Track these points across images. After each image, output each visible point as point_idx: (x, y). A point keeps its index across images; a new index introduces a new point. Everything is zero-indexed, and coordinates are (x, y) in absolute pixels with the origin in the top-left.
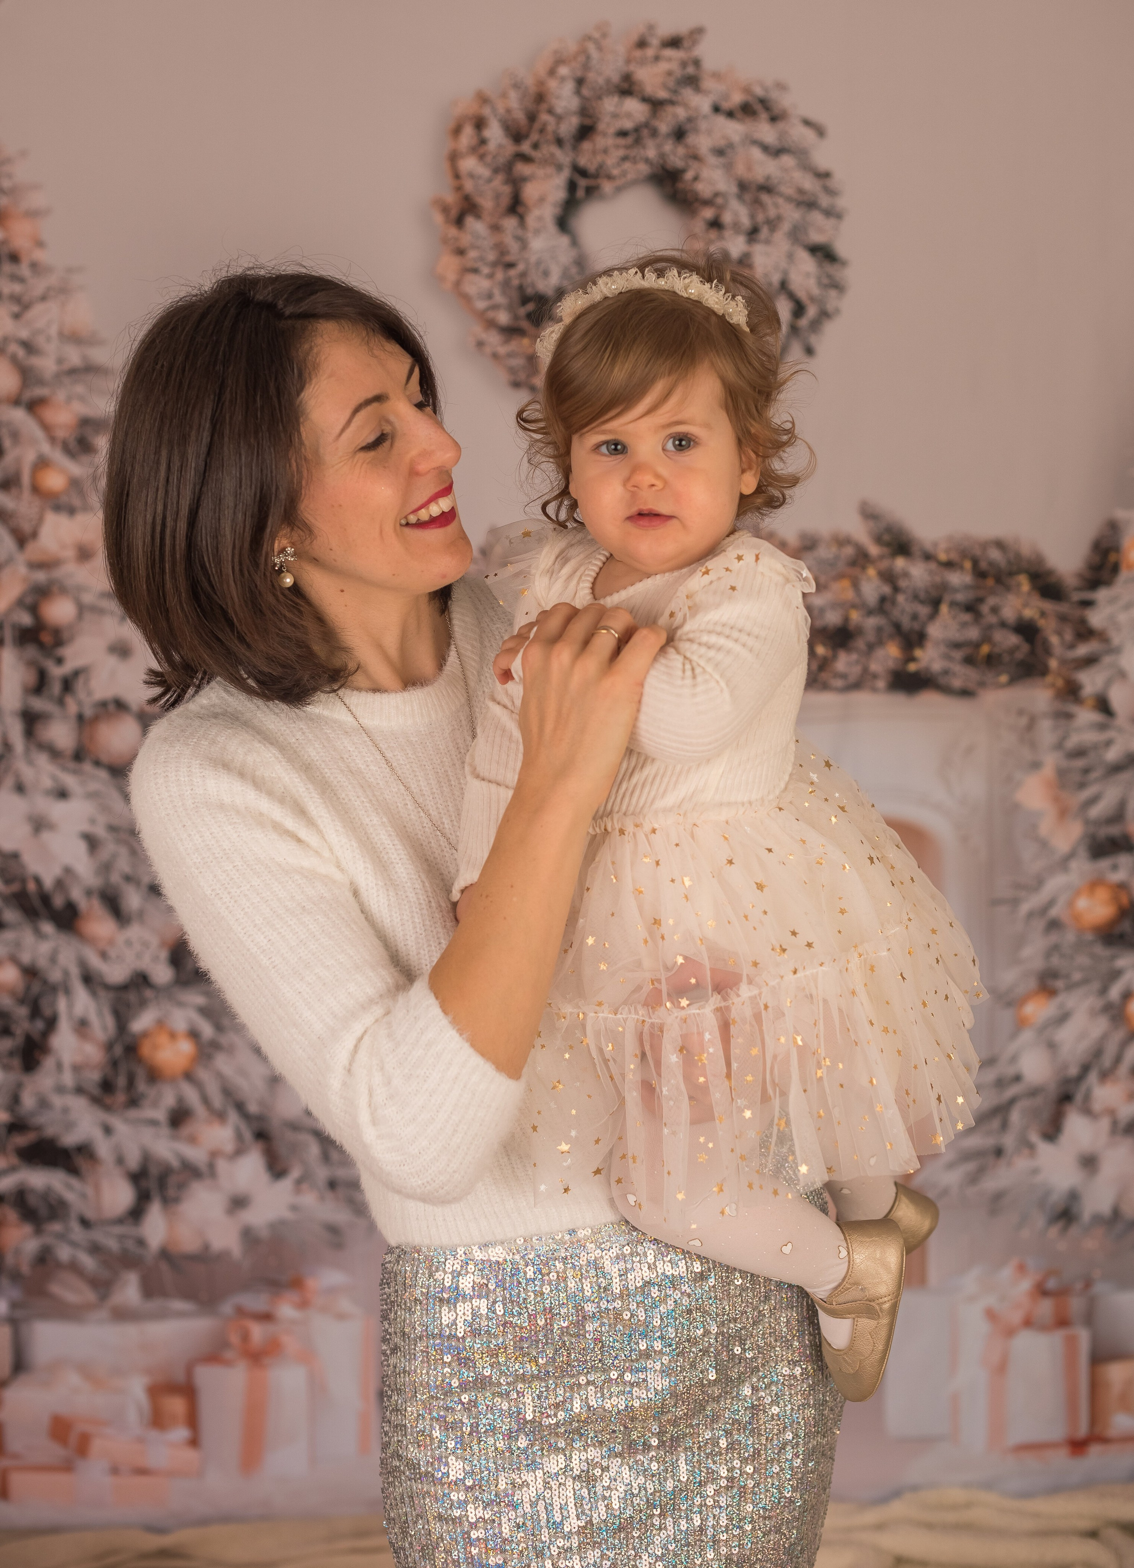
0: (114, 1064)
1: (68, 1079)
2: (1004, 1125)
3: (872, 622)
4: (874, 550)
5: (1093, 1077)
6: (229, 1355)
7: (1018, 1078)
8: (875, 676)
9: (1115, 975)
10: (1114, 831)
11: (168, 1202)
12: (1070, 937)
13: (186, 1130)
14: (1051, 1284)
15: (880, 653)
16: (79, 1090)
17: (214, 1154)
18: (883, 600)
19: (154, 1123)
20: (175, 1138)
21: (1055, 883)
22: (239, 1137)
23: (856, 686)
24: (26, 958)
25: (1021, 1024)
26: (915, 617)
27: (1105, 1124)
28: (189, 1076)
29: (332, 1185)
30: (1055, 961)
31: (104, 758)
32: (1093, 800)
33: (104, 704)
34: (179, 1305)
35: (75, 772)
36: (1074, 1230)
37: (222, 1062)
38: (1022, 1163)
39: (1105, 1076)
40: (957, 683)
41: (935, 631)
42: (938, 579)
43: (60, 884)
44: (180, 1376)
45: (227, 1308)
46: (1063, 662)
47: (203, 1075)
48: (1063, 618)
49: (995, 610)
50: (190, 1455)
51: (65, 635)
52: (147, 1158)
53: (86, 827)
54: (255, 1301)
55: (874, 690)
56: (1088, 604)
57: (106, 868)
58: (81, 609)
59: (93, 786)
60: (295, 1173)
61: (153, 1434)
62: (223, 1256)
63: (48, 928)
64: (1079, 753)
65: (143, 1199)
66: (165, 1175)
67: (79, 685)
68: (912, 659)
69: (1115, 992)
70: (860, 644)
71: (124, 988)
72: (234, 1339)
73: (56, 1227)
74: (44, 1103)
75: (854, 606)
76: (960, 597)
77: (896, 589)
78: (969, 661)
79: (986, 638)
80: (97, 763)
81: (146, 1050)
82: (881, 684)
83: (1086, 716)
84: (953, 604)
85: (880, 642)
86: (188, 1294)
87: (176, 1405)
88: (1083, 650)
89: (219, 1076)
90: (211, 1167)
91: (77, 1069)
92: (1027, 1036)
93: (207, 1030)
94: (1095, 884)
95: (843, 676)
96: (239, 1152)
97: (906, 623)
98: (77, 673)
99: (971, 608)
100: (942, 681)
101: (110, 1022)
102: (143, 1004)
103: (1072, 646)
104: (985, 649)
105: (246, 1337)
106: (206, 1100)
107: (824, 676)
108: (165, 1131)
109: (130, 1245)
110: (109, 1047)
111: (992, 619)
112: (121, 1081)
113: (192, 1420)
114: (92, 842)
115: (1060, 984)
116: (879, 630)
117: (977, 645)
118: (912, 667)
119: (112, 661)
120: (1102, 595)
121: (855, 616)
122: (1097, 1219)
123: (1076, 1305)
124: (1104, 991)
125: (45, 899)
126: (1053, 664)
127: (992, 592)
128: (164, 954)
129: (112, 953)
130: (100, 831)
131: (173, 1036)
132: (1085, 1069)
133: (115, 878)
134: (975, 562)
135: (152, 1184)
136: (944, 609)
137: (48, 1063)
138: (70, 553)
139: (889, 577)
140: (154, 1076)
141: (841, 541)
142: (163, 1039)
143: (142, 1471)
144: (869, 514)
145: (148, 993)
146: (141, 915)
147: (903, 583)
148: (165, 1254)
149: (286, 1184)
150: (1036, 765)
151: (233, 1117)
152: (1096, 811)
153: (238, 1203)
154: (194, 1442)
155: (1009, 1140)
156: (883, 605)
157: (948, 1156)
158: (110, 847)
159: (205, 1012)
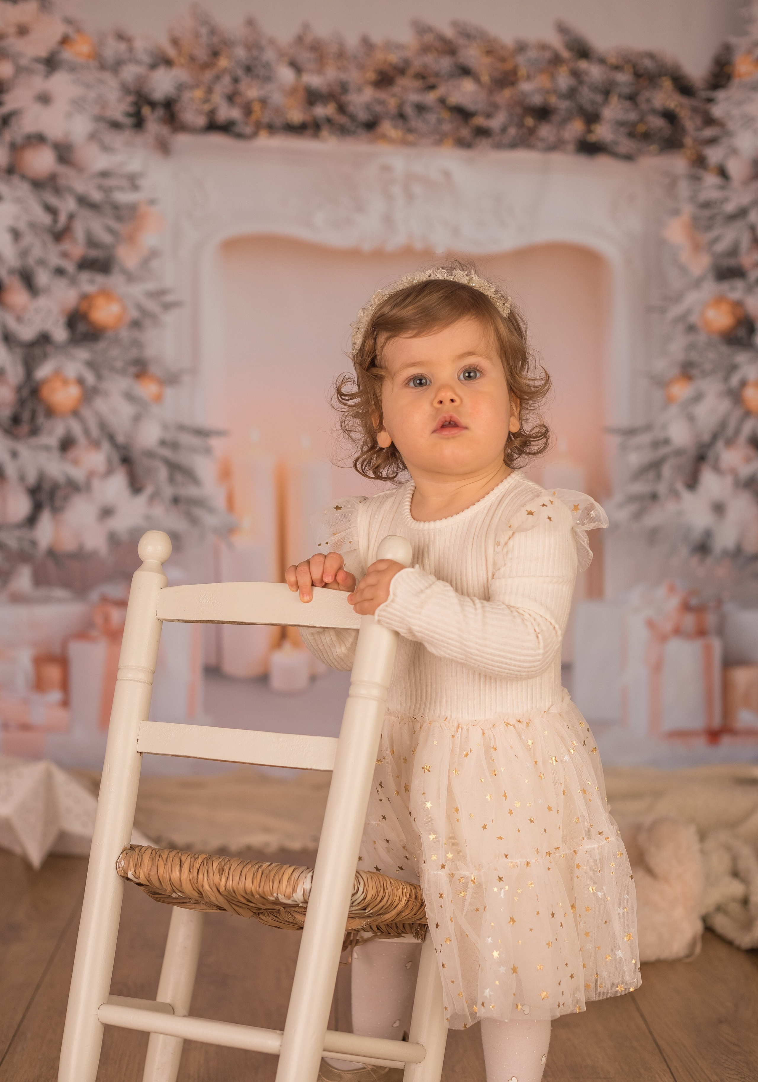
0: (22, 402)
2: (659, 477)
3: (564, 104)
4: (565, 54)
5: (720, 444)
6: (94, 633)
7: (667, 442)
8: (566, 142)
9: (734, 368)
10: (731, 262)
11: (56, 511)
12: (702, 338)
13: (72, 454)
14: (694, 602)
15: (569, 126)
17: (91, 475)
18: (571, 89)
19: (47, 448)
20: (63, 460)
21: (692, 298)
22: (109, 462)
23: (553, 148)
25: (669, 400)
26: (593, 102)
27: (729, 480)
28: (75, 413)
29: (176, 500)
30: (692, 355)
31: (29, 175)
32: (716, 240)
33: (30, 137)
34: (59, 593)
35: (8, 182)
36: (709, 561)
37: (100, 404)
38: (671, 507)
39: (730, 443)
40: (622, 150)
41: (606, 112)
42: (609, 77)
44: (57, 649)
45: (94, 596)
46: (695, 140)
47: (87, 413)
48: (695, 110)
49: (648, 101)
50: (61, 714)
51: (6, 86)
52: (41, 477)
53: (12, 223)
54: (113, 591)
55: (565, 152)
56: (710, 100)
57: (24, 254)
58: (19, 70)
59: (19, 194)
60: (149, 490)
61: (35, 696)
62: (93, 555)
64: (706, 205)
65: (37, 508)
66: (54, 490)
67: (13, 121)
68: (591, 132)
69: (735, 380)
70: (556, 118)
71: (32, 344)
72: (99, 620)
75: (551, 92)
76: (624, 90)
77: (580, 83)
78: (631, 135)
79: (642, 120)
80: (23, 177)
81: (45, 392)
82: (571, 147)
83: (711, 180)
84: (619, 95)
85: (569, 119)
86: (66, 584)
87: (53, 673)
88: (708, 132)
89: (98, 414)
90: (88, 483)
92: (674, 410)
94: (720, 300)
95: (545, 140)
96: (109, 472)
97: (588, 107)
98: (12, 113)
99: (632, 98)
100: (612, 148)
101: (21, 370)
102: (45, 356)
103: (700, 130)
104: (641, 128)
105: (107, 619)
106: (87, 432)
107: (530, 139)
108: (56, 454)
109: (26, 545)
110: (19, 389)
111: (646, 107)
112: (26, 416)
113: (65, 686)
114: (16, 234)
115: (695, 372)
116: (568, 110)
117: (636, 125)
118: (591, 137)
119: (38, 106)
120: (721, 95)
121: (553, 100)
122: (725, 553)
123: (711, 619)
124: (726, 379)
126: (688, 141)
127: (646, 88)
128: (62, 320)
129: (25, 318)
130: (22, 226)
131: (65, 382)
132: (715, 437)
133: (31, 261)
134: (634, 66)
135: (44, 496)
136: (613, 98)
138: (12, 30)
139: (576, 74)
140: (50, 412)
141: (543, 47)
142: (58, 384)
143: (25, 727)
144: (562, 29)
145: (49, 349)
146: (47, 290)
147: (584, 79)
148: (52, 553)
149: (142, 499)
150: (676, 212)
151: (106, 446)
152: (718, 248)
153: (107, 512)
154: (65, 703)
155: (662, 488)
156: (572, 93)
157: (618, 497)
158: (28, 239)
159: (91, 365)
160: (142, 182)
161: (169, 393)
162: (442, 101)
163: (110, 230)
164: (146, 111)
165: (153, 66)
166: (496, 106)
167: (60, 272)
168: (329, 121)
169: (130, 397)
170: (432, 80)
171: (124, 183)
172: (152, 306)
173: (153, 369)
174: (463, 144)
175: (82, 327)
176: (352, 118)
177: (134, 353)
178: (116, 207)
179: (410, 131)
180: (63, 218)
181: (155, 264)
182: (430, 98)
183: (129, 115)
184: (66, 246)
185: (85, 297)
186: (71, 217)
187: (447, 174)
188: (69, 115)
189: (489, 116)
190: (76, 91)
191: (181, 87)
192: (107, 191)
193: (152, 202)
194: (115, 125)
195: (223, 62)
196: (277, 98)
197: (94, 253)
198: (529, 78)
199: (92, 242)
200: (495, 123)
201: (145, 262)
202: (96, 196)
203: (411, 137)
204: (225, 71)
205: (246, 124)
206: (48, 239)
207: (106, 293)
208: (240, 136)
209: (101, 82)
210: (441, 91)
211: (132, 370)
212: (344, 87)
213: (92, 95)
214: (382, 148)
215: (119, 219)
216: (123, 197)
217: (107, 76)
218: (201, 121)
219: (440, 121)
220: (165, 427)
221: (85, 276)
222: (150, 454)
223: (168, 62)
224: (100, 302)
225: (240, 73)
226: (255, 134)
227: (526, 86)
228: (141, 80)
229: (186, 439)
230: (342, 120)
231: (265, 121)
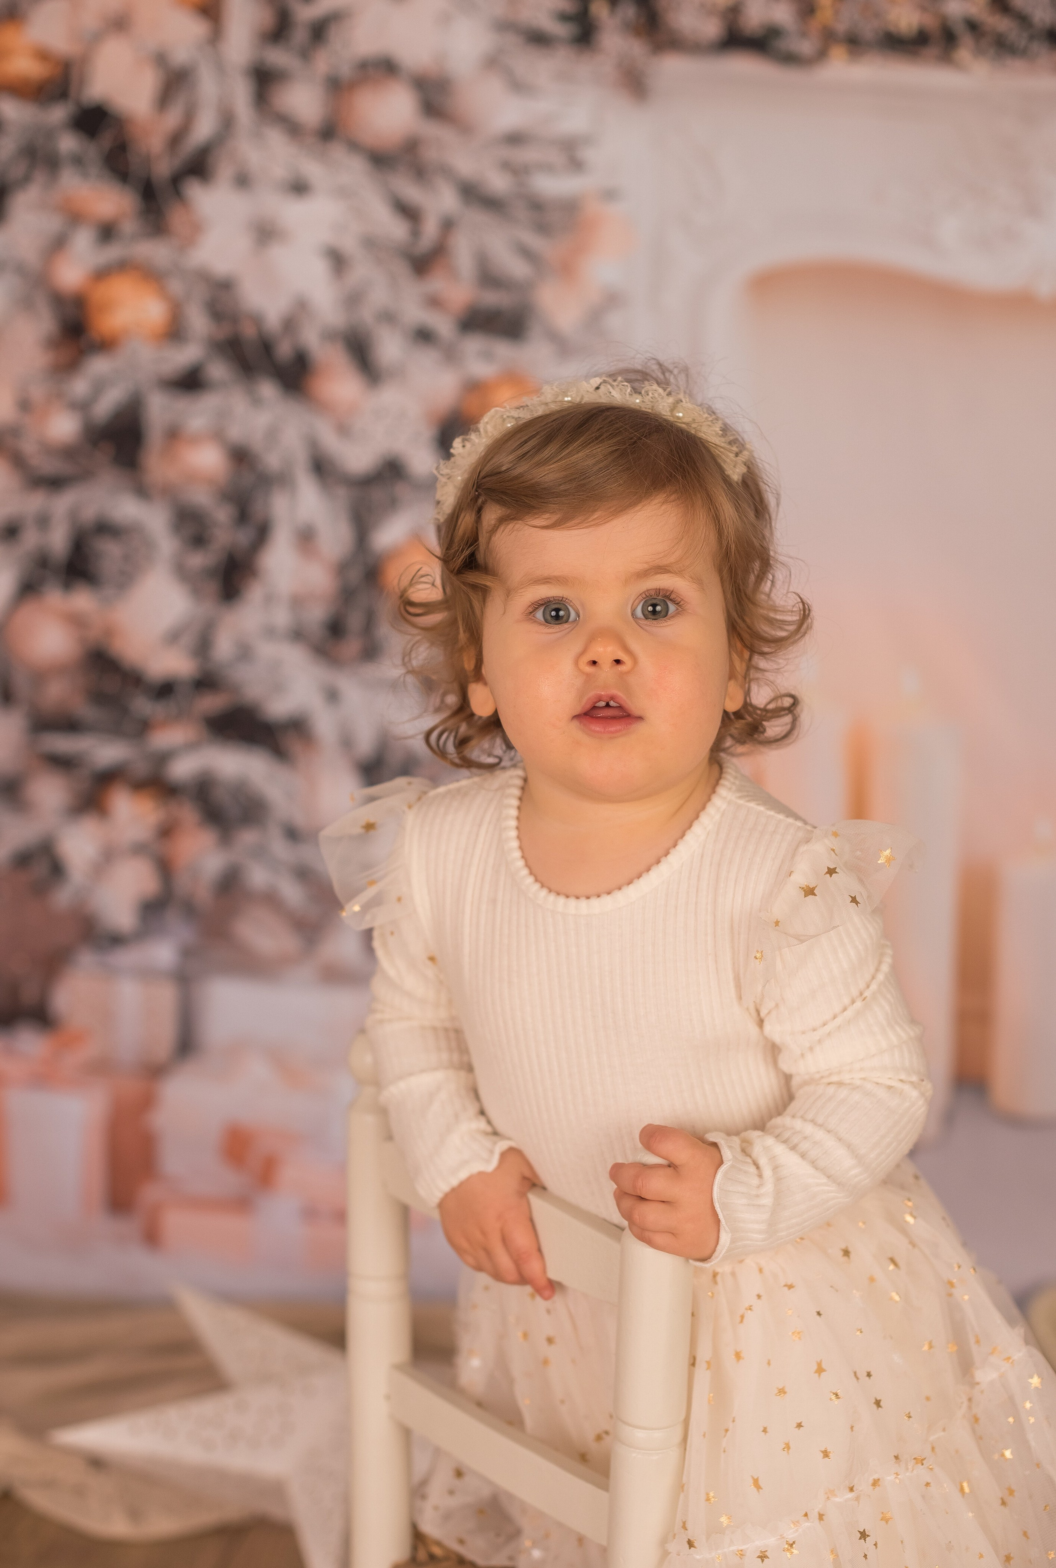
0: (347, 594)
1: (282, 617)
16: (297, 635)
19: (397, 685)
24: (236, 433)
31: (364, 140)
33: (366, 64)
35: (320, 157)
43: (290, 324)
52: (384, 741)
53: (330, 239)
57: (353, 299)
59: (344, 180)
63: (268, 389)
67: (334, 34)
71: (367, 482)
73: (248, 837)
74: (245, 653)
80: (354, 146)
81: (393, 576)
91: (297, 602)
98: (331, 18)
101: (346, 531)
102: (393, 505)
110: (342, 568)
112: (355, 621)
114: (337, 261)
125: (266, 346)
128: (427, 433)
129: (354, 427)
130: (349, 244)
133: (367, 315)
137: (255, 594)
145: (401, 490)
146: (398, 373)
158: (361, 270)
160: (589, 155)
163: (526, 253)
164: (600, 10)
167: (423, 336)
168: (973, 26)
171: (554, 156)
176: (1023, 19)
178: (537, 206)
180: (430, 229)
181: (614, 321)
183: (564, 17)
184: (437, 283)
185: (474, 386)
186: (448, 225)
188: (445, 20)
192: (517, 171)
193: (610, 195)
194: (538, 38)
197: (492, 299)
199: (487, 278)
201: (595, 317)
202: (498, 182)
205: (804, 34)
206: (402, 269)
207: (515, 379)
208: (790, 59)
215: (543, 228)
216: (550, 186)
218: (713, 29)
221: (473, 345)
224: (504, 396)
226: (822, 55)
230: (1002, 24)
231: (841, 27)
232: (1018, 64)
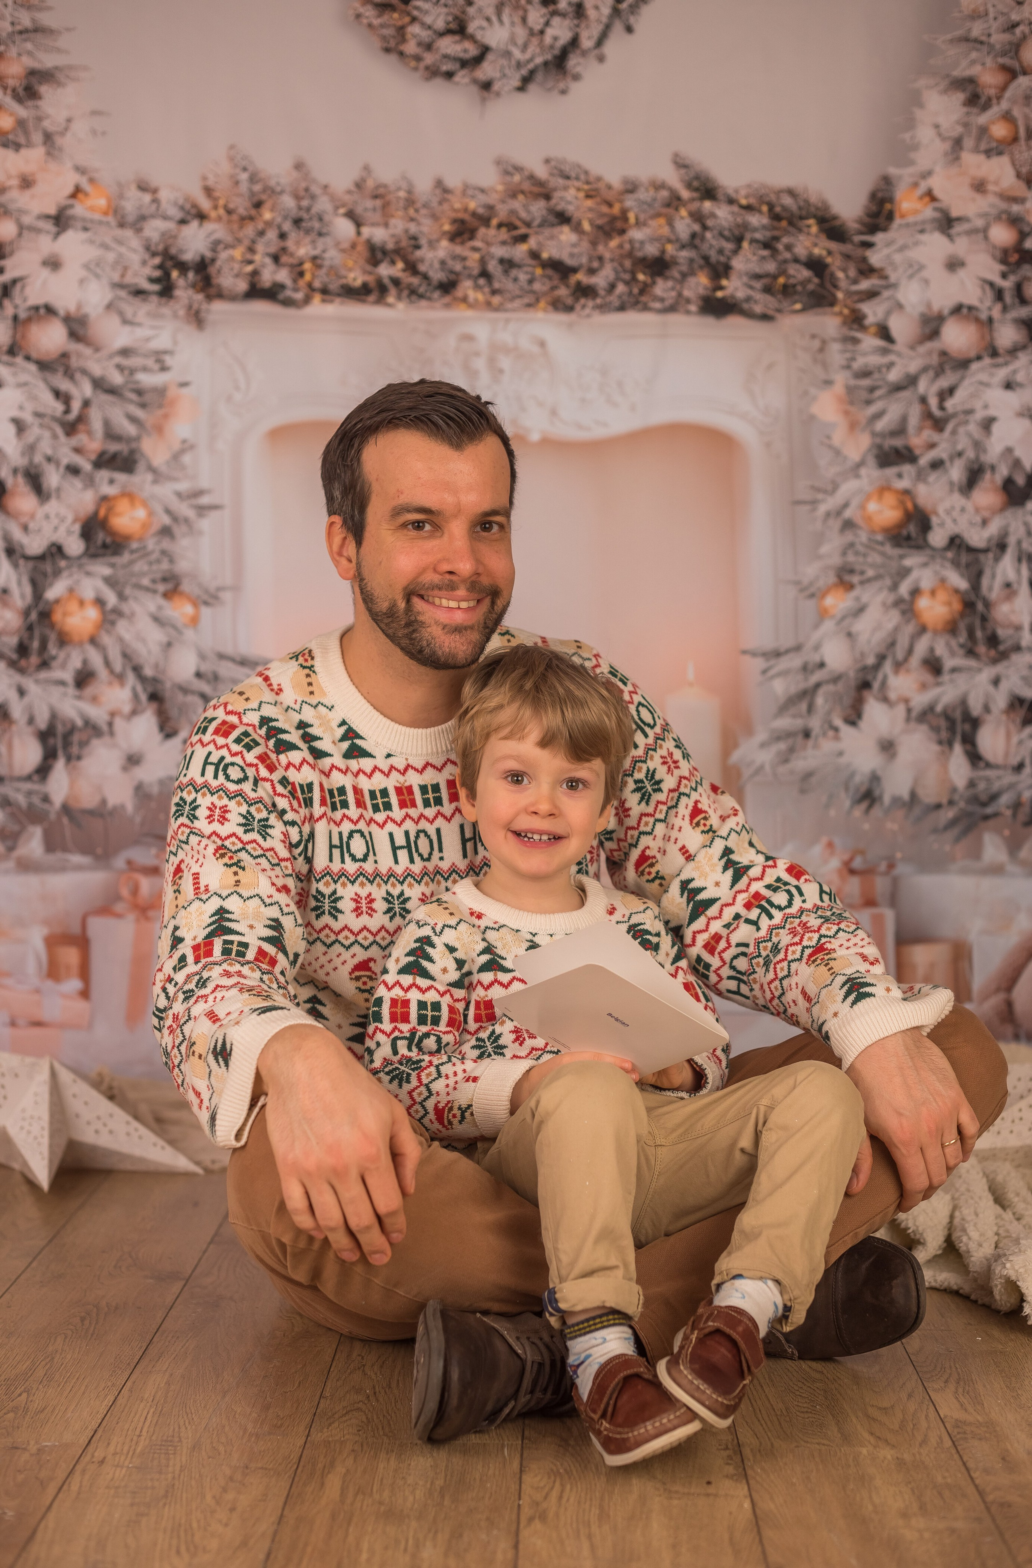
0: (30, 628)
2: (810, 709)
3: (685, 254)
4: (685, 194)
5: (888, 667)
6: (119, 907)
7: (822, 665)
8: (688, 301)
9: (905, 572)
10: (898, 442)
11: (71, 759)
12: (863, 537)
13: (90, 690)
14: (857, 863)
15: (692, 281)
17: (113, 714)
18: (694, 236)
19: (62, 683)
20: (79, 698)
21: (849, 487)
22: (136, 698)
23: (672, 309)
25: (823, 614)
26: (721, 251)
27: (901, 710)
28: (93, 641)
30: (851, 558)
31: (34, 355)
32: (879, 415)
33: (36, 308)
34: (77, 859)
35: (10, 364)
36: (876, 811)
37: (122, 628)
38: (827, 745)
39: (898, 666)
40: (758, 309)
41: (738, 263)
42: (739, 220)
44: (75, 928)
45: (119, 862)
46: (849, 294)
47: (106, 640)
48: (847, 257)
49: (789, 248)
50: (81, 1005)
51: (7, 249)
52: (54, 718)
53: (15, 413)
54: (143, 856)
55: (688, 312)
56: (869, 245)
57: (31, 449)
58: (21, 228)
59: (24, 377)
61: (49, 983)
62: (117, 811)
64: (865, 374)
65: (49, 757)
66: (69, 733)
67: (16, 291)
68: (721, 288)
69: (904, 589)
70: (675, 273)
71: (42, 558)
72: (125, 892)
75: (669, 241)
76: (758, 236)
77: (705, 228)
78: (768, 290)
79: (783, 272)
80: (28, 358)
81: (57, 617)
82: (693, 308)
83: (870, 342)
84: (753, 241)
85: (692, 273)
86: (86, 848)
87: (71, 956)
88: (865, 285)
89: (121, 640)
90: (110, 724)
92: (828, 625)
93: (112, 599)
94: (883, 489)
95: (662, 300)
96: (134, 713)
97: (714, 257)
98: (14, 282)
99: (769, 245)
100: (745, 306)
101: (28, 590)
102: (57, 573)
103: (855, 282)
104: (781, 280)
105: (135, 891)
106: (107, 663)
107: (643, 299)
108: (71, 690)
109: (36, 800)
110: (26, 613)
111: (788, 255)
112: (35, 645)
113: (85, 973)
114: (20, 426)
115: (855, 579)
116: (691, 261)
117: (775, 277)
118: (719, 294)
119: (45, 273)
120: (879, 238)
121: (670, 249)
122: (897, 801)
123: (881, 885)
124: (894, 587)
126: (840, 295)
127: (787, 232)
128: (77, 528)
129: (32, 526)
130: (27, 416)
131: (82, 603)
132: (881, 658)
133: (38, 458)
134: (771, 207)
135: (57, 742)
136: (745, 245)
138: (15, 182)
139: (698, 217)
140: (64, 640)
141: (658, 186)
142: (73, 606)
143: (38, 1024)
144: (680, 164)
145: (62, 563)
146: (58, 492)
147: (710, 223)
148: (66, 809)
149: (174, 743)
150: (828, 383)
151: (131, 678)
152: (881, 425)
153: (133, 760)
154: (85, 994)
155: (815, 723)
156: (694, 240)
157: (761, 736)
158: (34, 432)
159: (110, 582)
160: (168, 360)
161: (206, 612)
162: (534, 255)
163: (133, 419)
164: (175, 274)
165: (183, 222)
166: (600, 259)
167: (73, 470)
168: (396, 282)
169: (157, 619)
170: (523, 230)
171: (150, 363)
172: (185, 510)
173: (186, 586)
174: (558, 305)
175: (100, 537)
176: (425, 277)
177: (165, 566)
178: (139, 392)
179: (494, 292)
180: (76, 406)
181: (187, 459)
182: (520, 251)
183: (152, 280)
184: (81, 438)
185: (105, 499)
187: (542, 344)
188: (83, 282)
189: (592, 271)
190: (92, 253)
191: (216, 245)
192: (128, 371)
193: (184, 385)
194: (139, 293)
195: (267, 215)
196: (333, 256)
197: (113, 447)
198: (639, 224)
199: (111, 435)
200: (600, 281)
201: (176, 457)
202: (117, 379)
203: (496, 300)
204: (268, 224)
205: (296, 290)
206: (59, 431)
207: (129, 495)
208: (288, 303)
209: (120, 242)
210: (532, 243)
211: (161, 588)
212: (415, 242)
213: (111, 257)
214: (461, 313)
215: (144, 405)
216: (146, 379)
217: (128, 233)
218: (242, 286)
219: (531, 282)
220: (202, 656)
221: (104, 475)
222: (185, 690)
223: (202, 217)
224: (123, 505)
225: (287, 226)
226: (307, 300)
227: (637, 234)
228: (168, 237)
229: (226, 669)
230: (415, 281)
231: (317, 284)
232: (424, 303)
